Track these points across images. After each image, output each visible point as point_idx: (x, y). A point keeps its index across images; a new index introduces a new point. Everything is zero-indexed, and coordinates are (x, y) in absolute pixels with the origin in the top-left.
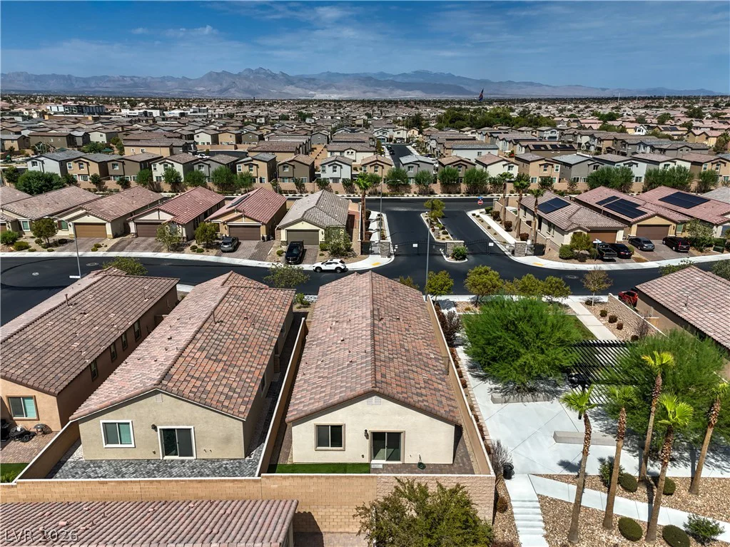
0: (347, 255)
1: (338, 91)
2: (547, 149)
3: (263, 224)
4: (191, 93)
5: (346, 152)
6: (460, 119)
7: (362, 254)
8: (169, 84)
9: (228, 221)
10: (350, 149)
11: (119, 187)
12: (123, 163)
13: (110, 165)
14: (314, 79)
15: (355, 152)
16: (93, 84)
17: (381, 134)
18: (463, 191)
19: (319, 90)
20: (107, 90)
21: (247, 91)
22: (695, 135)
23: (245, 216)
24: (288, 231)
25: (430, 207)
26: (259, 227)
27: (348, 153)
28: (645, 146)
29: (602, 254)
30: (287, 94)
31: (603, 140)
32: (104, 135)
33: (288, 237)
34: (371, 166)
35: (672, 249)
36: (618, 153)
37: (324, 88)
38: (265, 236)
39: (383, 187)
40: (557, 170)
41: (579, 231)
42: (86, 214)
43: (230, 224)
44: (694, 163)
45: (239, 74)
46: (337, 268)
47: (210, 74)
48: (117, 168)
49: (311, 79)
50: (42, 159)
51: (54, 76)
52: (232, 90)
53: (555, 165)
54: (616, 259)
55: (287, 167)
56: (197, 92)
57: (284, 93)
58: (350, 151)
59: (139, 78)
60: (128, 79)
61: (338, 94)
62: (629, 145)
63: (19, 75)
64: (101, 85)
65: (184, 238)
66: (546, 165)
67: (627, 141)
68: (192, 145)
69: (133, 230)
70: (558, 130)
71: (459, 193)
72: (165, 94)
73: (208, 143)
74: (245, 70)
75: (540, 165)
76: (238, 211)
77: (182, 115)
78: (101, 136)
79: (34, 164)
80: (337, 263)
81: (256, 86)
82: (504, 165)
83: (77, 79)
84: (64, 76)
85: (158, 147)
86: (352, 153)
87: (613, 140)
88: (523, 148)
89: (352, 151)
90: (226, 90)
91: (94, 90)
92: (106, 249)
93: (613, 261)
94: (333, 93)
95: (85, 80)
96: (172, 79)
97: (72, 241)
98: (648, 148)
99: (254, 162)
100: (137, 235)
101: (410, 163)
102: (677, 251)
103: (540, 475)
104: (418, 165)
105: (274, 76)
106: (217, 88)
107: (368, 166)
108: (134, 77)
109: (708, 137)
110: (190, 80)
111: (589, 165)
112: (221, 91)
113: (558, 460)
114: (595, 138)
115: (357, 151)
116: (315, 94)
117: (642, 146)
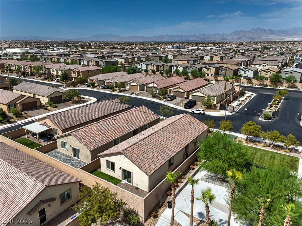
0: (212, 109)
1: (299, 37)
3: (186, 92)
4: (225, 40)
5: (262, 65)
7: (220, 109)
8: (217, 36)
9: (174, 89)
10: (264, 64)
11: (153, 74)
12: (164, 66)
13: (159, 66)
14: (286, 31)
15: (267, 65)
16: (189, 38)
17: (298, 57)
19: (288, 36)
20: (193, 40)
21: (250, 38)
23: (180, 88)
24: (193, 95)
26: (184, 93)
27: (263, 65)
30: (271, 39)
32: (173, 56)
33: (192, 98)
34: (264, 72)
37: (291, 35)
38: (186, 96)
39: (268, 83)
42: (133, 82)
43: (174, 90)
45: (248, 31)
46: (200, 113)
47: (235, 32)
48: (161, 68)
49: (284, 31)
50: (141, 64)
51: (177, 36)
52: (243, 38)
55: (223, 70)
56: (228, 39)
57: (268, 38)
58: (264, 65)
59: (206, 35)
60: (202, 36)
61: (298, 38)
63: (167, 35)
64: (192, 38)
65: (159, 94)
68: (198, 61)
69: (145, 89)
72: (214, 41)
73: (209, 60)
74: (251, 29)
76: (178, 86)
77: (211, 49)
78: (172, 56)
79: (139, 65)
80: (200, 111)
81: (255, 36)
83: (185, 36)
84: (180, 35)
85: (182, 61)
86: (265, 65)
89: (265, 64)
90: (241, 38)
91: (189, 40)
92: (135, 94)
94: (296, 37)
95: (187, 37)
96: (219, 34)
97: (128, 90)
99: (210, 68)
100: (146, 91)
103: (184, 213)
104: (291, 73)
105: (265, 31)
106: (237, 37)
108: (204, 34)
110: (226, 34)
112: (238, 39)
113: (200, 211)
115: (268, 65)
116: (285, 39)
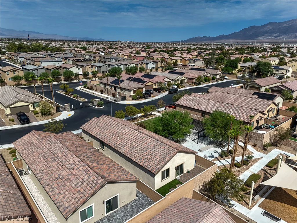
0: (51, 114)
2: (82, 61)
6: (22, 48)
18: (63, 80)
22: (120, 55)
24: (11, 108)
25: (63, 88)
28: (113, 59)
29: (145, 96)
31: (95, 57)
33: (11, 111)
34: (11, 72)
35: (157, 92)
36: (103, 62)
39: (22, 82)
40: (96, 69)
41: (135, 89)
44: (136, 64)
53: (95, 67)
54: (148, 97)
62: (106, 59)
66: (92, 67)
67: (105, 57)
70: (72, 53)
71: (61, 81)
75: (90, 67)
82: (76, 68)
87: (99, 57)
88: (71, 61)
93: (147, 98)
98: (114, 60)
101: (33, 69)
102: (158, 92)
104: (37, 69)
107: (10, 72)
109: (124, 56)
111: (106, 66)
114: (91, 56)
117: (111, 59)
